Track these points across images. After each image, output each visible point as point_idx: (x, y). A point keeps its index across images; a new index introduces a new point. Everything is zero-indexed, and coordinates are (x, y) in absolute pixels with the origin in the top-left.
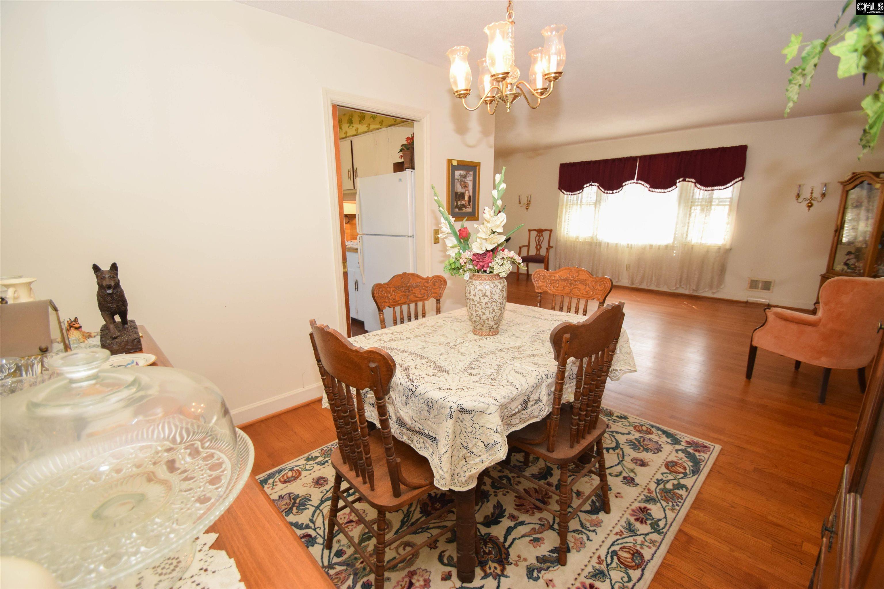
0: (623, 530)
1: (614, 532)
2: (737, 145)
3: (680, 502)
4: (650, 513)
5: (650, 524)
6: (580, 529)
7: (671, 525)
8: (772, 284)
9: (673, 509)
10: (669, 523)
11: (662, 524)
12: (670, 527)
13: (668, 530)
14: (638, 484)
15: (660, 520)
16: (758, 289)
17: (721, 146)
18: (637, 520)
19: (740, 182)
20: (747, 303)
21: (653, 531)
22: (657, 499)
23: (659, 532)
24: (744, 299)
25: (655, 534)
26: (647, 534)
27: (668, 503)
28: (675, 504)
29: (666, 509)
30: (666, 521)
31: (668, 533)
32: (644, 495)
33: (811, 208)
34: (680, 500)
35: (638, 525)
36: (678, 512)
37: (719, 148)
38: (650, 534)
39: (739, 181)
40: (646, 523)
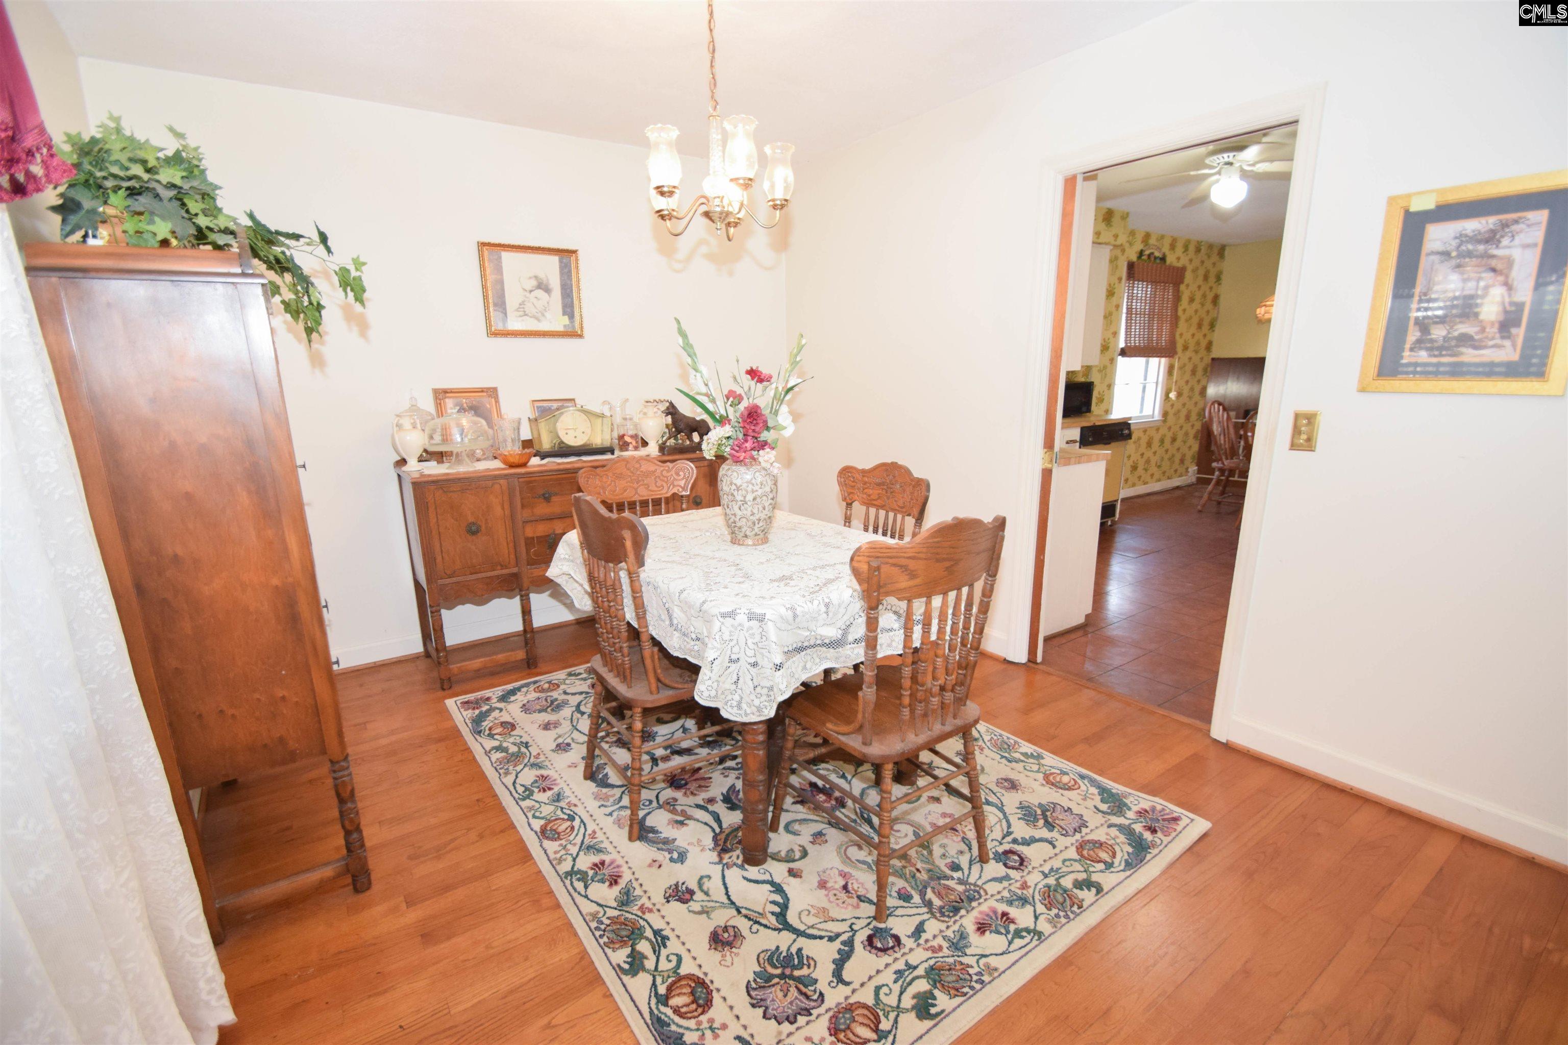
0: (595, 841)
1: (597, 830)
3: (601, 936)
4: (604, 882)
5: (586, 873)
6: (621, 804)
7: (570, 894)
9: (594, 916)
10: (575, 895)
11: (580, 886)
12: (568, 891)
13: (564, 885)
14: (668, 902)
15: (586, 887)
18: (603, 863)
21: (575, 869)
22: (624, 908)
23: (570, 874)
25: (569, 869)
26: (574, 860)
27: (608, 918)
28: (603, 927)
29: (600, 909)
30: (579, 893)
31: (562, 884)
32: (641, 897)
34: (605, 939)
35: (596, 859)
36: (584, 919)
38: (572, 863)
40: (592, 869)
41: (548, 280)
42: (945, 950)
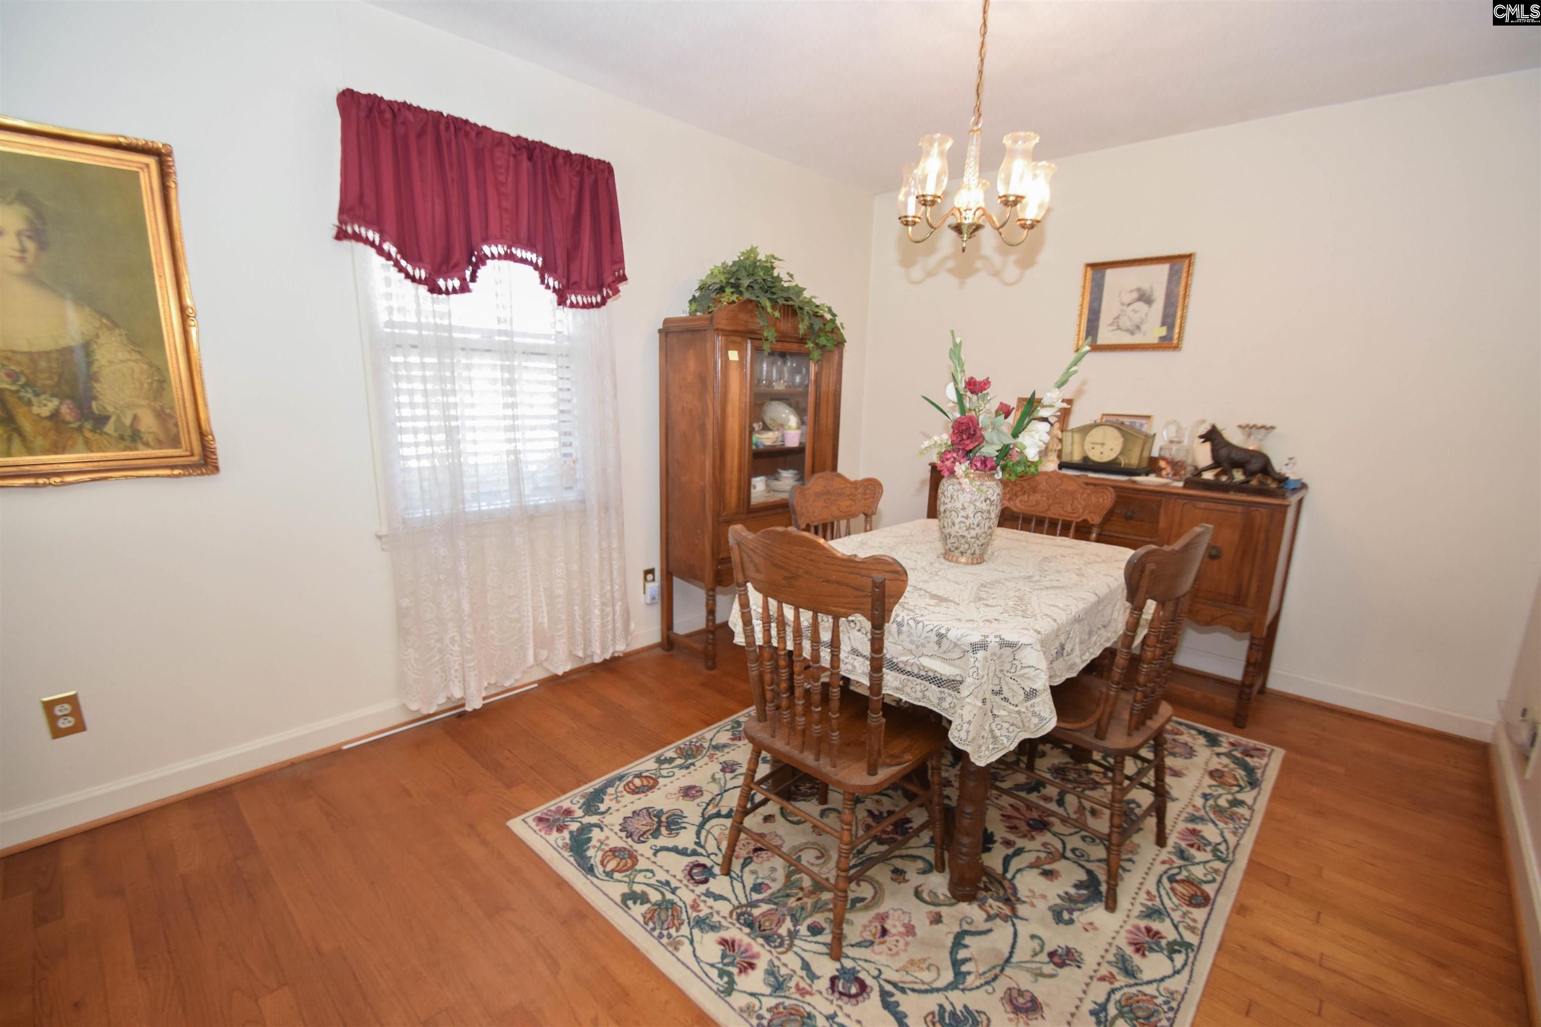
41: (1152, 291)
42: (695, 914)
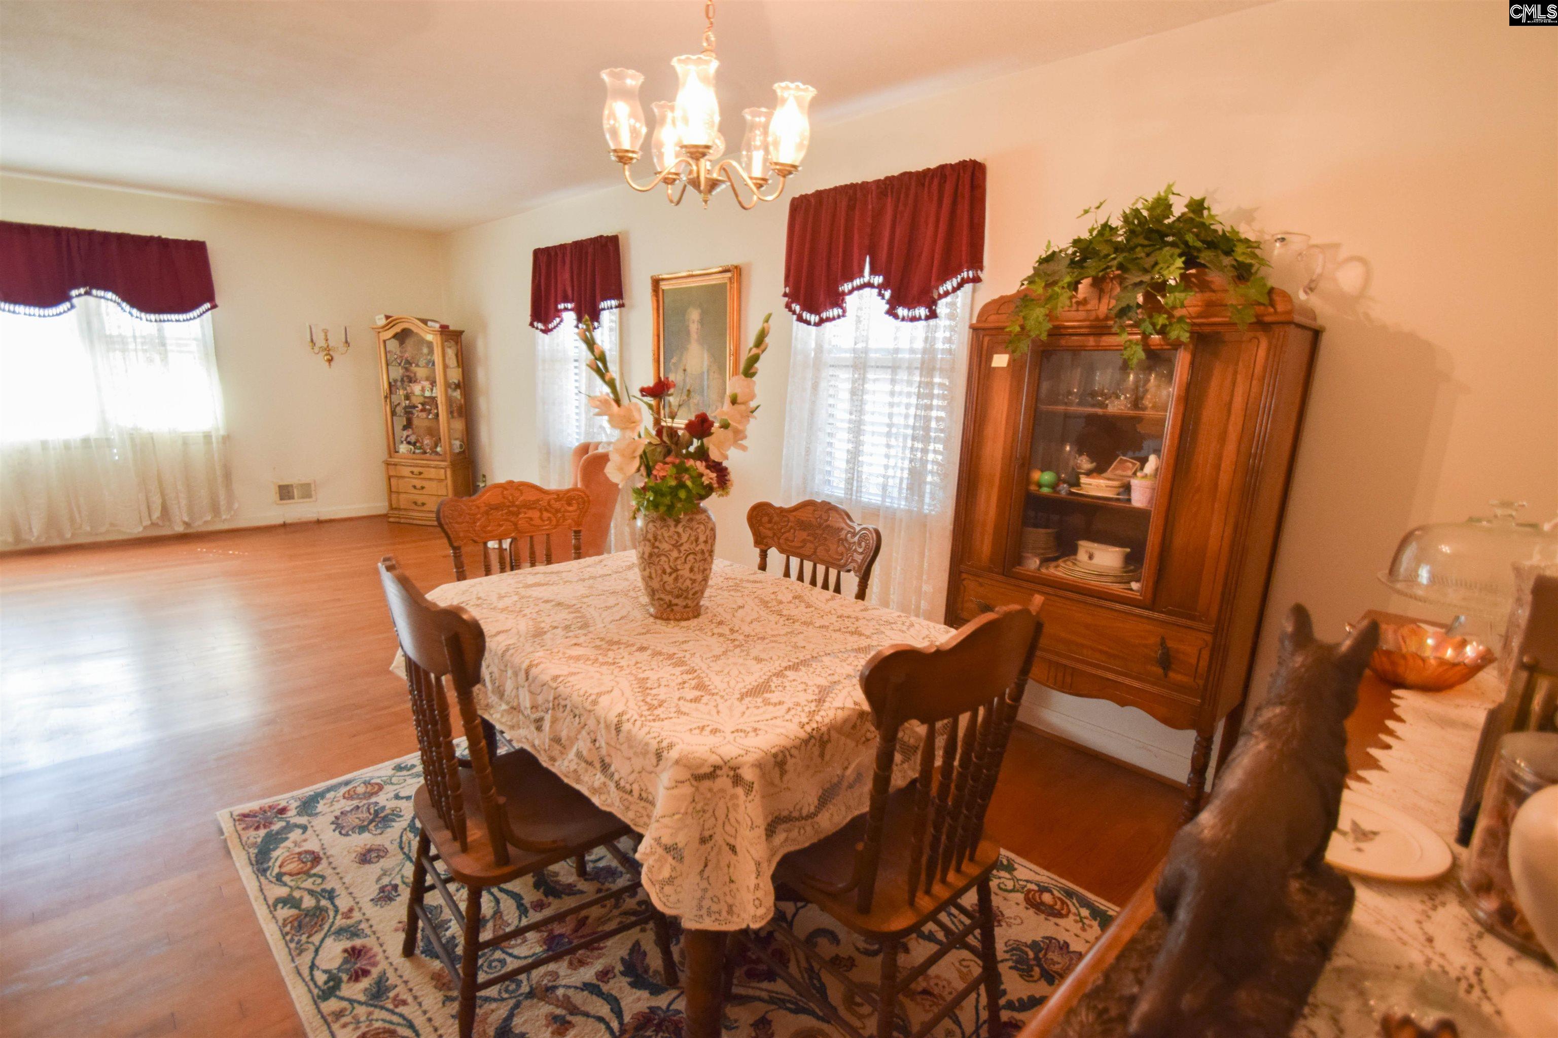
2: (189, 239)
8: (313, 486)
16: (293, 498)
17: (156, 235)
19: (210, 312)
20: (284, 525)
24: (280, 521)
33: (332, 363)
37: (151, 239)
39: (207, 310)
